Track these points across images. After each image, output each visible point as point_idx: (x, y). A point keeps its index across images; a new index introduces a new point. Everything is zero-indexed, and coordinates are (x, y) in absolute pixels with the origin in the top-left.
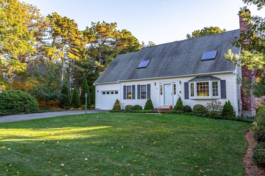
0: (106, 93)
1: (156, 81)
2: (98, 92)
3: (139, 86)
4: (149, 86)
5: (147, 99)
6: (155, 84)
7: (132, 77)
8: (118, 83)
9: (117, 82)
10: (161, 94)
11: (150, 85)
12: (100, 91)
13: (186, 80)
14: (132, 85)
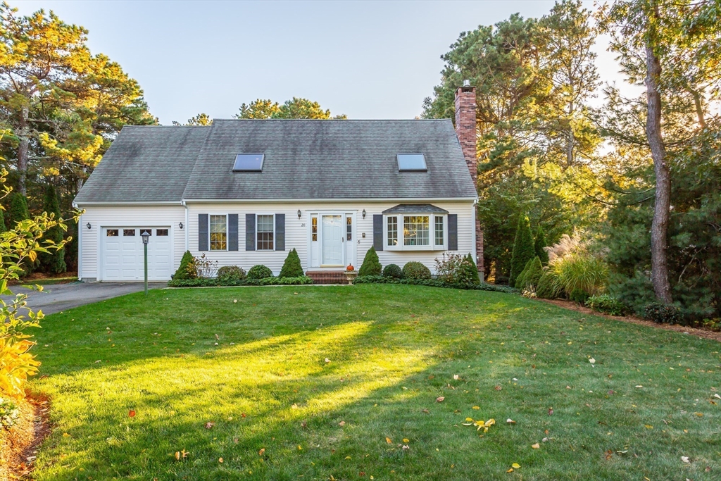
0: (121, 232)
1: (303, 208)
2: (90, 228)
3: (250, 218)
4: (281, 218)
5: (274, 249)
6: (300, 216)
7: (226, 192)
8: (183, 206)
9: (180, 202)
10: (315, 238)
11: (284, 215)
12: (99, 228)
13: (379, 209)
14: (229, 215)
